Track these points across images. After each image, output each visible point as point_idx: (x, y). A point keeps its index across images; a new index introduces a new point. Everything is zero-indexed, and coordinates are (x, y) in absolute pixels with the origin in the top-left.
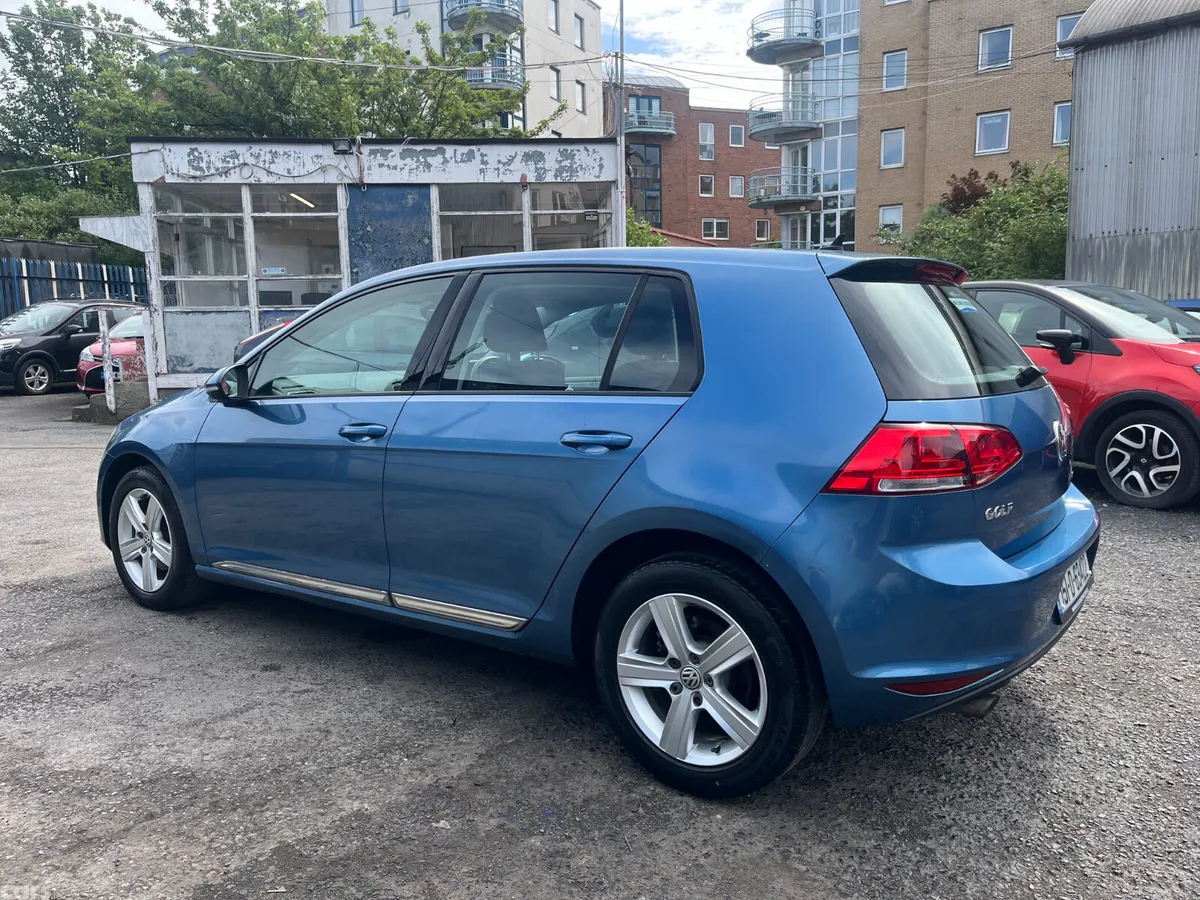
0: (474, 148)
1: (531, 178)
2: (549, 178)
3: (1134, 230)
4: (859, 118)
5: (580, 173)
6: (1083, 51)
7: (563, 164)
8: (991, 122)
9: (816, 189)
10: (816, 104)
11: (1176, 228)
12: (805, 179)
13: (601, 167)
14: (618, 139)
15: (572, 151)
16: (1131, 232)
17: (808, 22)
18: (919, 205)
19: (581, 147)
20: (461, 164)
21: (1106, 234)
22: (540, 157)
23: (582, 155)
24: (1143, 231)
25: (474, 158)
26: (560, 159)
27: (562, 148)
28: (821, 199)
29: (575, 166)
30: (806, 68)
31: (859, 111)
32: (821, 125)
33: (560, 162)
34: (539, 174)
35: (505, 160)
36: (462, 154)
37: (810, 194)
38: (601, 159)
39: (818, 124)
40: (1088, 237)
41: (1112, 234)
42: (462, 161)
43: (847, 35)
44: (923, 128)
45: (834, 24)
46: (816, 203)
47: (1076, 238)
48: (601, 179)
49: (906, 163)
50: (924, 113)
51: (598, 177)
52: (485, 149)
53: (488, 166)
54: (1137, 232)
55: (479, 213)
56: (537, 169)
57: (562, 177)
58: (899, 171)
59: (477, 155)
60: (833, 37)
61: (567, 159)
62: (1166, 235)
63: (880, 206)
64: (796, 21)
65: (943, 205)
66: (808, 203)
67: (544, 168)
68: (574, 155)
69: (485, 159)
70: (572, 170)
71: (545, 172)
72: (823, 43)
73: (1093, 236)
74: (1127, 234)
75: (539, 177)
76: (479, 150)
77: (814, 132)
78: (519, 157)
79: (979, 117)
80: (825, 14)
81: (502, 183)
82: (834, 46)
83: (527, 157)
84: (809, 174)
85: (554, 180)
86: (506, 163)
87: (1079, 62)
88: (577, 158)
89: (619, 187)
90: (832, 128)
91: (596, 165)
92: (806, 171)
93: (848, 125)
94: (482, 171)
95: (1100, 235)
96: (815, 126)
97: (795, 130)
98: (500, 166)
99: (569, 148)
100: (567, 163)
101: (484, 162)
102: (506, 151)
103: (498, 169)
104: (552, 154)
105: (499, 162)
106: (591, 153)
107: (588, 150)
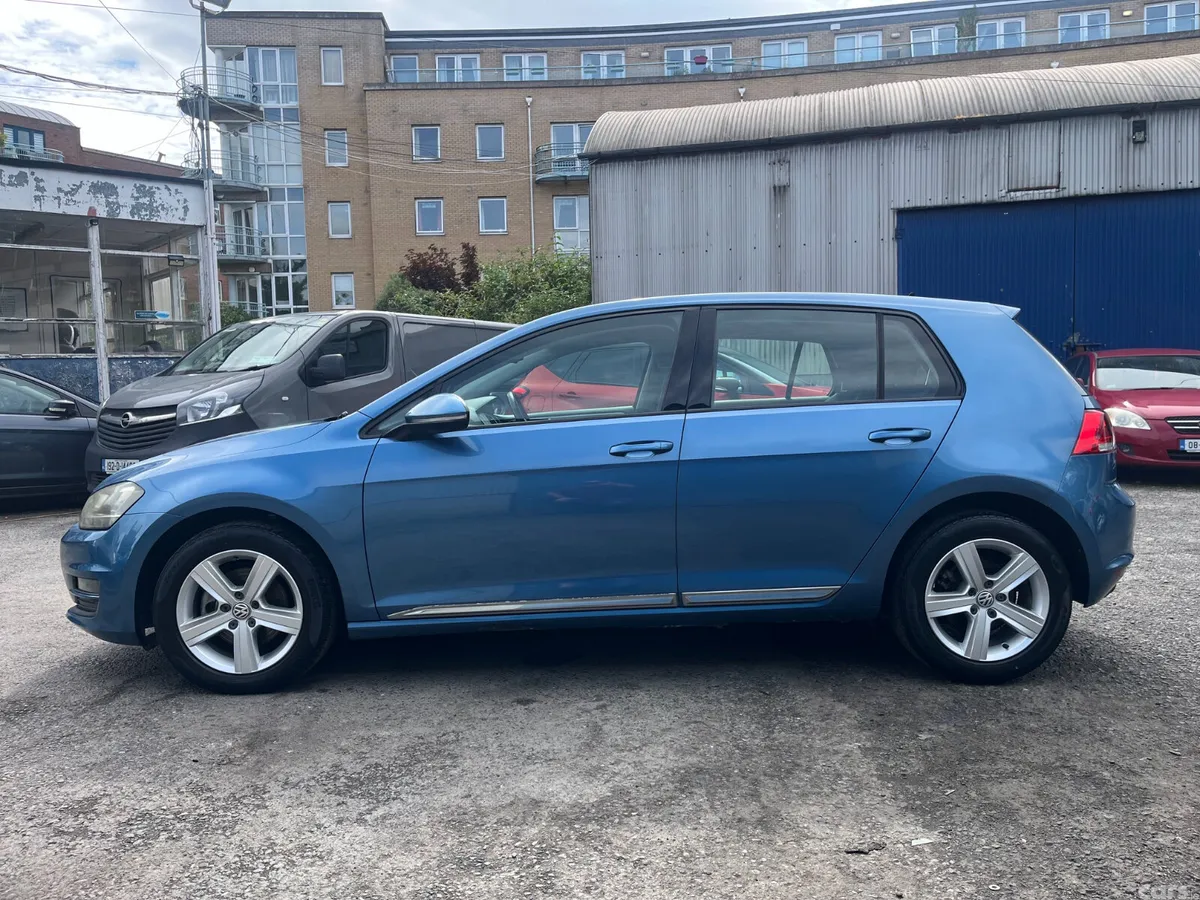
0: (27, 170)
1: (102, 212)
2: (125, 214)
4: (305, 187)
5: (162, 213)
6: (596, 163)
7: (141, 200)
8: (427, 207)
9: (264, 252)
10: (258, 168)
12: (250, 240)
13: (186, 209)
14: (206, 182)
15: (151, 188)
17: (246, 85)
18: (369, 275)
19: (162, 186)
20: (10, 188)
22: (111, 190)
23: (163, 194)
25: (27, 182)
26: (136, 195)
27: (138, 183)
28: (270, 261)
29: (155, 205)
30: (245, 129)
31: (305, 180)
32: (266, 189)
33: (137, 198)
34: (111, 208)
35: (67, 189)
36: (11, 177)
37: (257, 255)
38: (185, 201)
39: (263, 187)
42: (10, 184)
43: (285, 105)
44: (367, 204)
45: (272, 92)
46: (266, 266)
48: (187, 223)
49: (353, 235)
50: (367, 191)
51: (183, 219)
52: (40, 173)
53: (45, 193)
55: (33, 247)
56: (108, 204)
57: (139, 215)
58: (347, 242)
59: (31, 179)
60: (271, 104)
61: (145, 197)
63: (332, 273)
64: (231, 81)
65: (402, 277)
66: (258, 265)
67: (117, 203)
68: (154, 193)
69: (41, 184)
70: (150, 208)
71: (118, 207)
72: (262, 109)
75: (111, 211)
76: (33, 174)
77: (258, 195)
78: (85, 188)
79: (417, 201)
80: (261, 81)
81: (64, 215)
82: (273, 113)
83: (95, 189)
84: (256, 235)
85: (130, 218)
86: (69, 192)
87: (594, 171)
88: (157, 196)
89: (209, 232)
90: (276, 193)
91: (180, 207)
92: (249, 231)
93: (294, 193)
94: (37, 198)
96: (260, 188)
97: (241, 190)
98: (62, 195)
99: (148, 185)
100: (146, 200)
101: (38, 188)
102: (68, 179)
103: (58, 198)
104: (126, 190)
105: (60, 190)
106: (173, 192)
107: (169, 190)
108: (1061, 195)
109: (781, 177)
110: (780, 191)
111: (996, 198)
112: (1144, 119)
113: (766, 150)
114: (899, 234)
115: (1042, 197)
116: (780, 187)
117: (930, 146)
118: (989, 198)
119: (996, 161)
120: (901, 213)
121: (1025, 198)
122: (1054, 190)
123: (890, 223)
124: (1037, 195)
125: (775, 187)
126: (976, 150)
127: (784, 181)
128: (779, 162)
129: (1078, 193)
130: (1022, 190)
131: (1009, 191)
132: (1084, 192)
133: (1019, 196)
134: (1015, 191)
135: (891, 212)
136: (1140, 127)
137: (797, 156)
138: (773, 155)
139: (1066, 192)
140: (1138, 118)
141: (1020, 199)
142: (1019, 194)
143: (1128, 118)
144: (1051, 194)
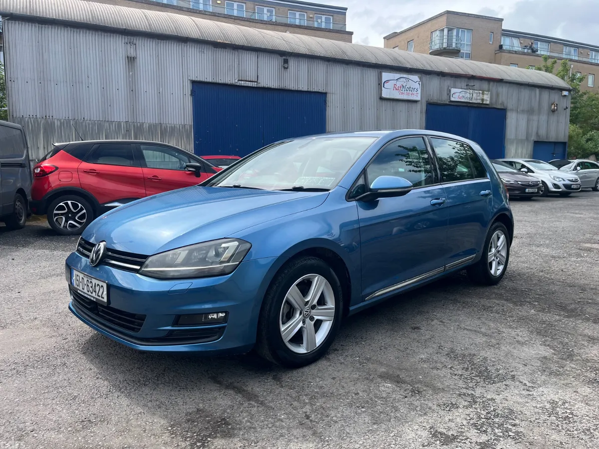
3: (46, 116)
11: (67, 118)
16: (44, 117)
21: (31, 116)
24: (51, 117)
40: (21, 117)
41: (35, 117)
47: (14, 116)
54: (48, 117)
62: (62, 121)
73: (24, 117)
74: (43, 118)
95: (28, 116)
108: (258, 86)
109: (132, 53)
110: (131, 60)
111: (234, 82)
112: (287, 58)
113: (122, 35)
114: (193, 93)
115: (251, 85)
116: (131, 57)
117: (205, 52)
118: (231, 82)
119: (233, 65)
120: (194, 83)
121: (245, 85)
122: (256, 83)
123: (188, 88)
124: (250, 84)
125: (128, 57)
126: (225, 57)
127: (133, 54)
128: (130, 43)
129: (264, 86)
130: (244, 81)
131: (239, 80)
132: (266, 86)
133: (243, 83)
134: (241, 81)
135: (189, 81)
136: (286, 62)
137: (140, 42)
138: (126, 39)
139: (260, 84)
140: (285, 58)
141: (243, 85)
142: (243, 82)
143: (282, 57)
144: (254, 85)
